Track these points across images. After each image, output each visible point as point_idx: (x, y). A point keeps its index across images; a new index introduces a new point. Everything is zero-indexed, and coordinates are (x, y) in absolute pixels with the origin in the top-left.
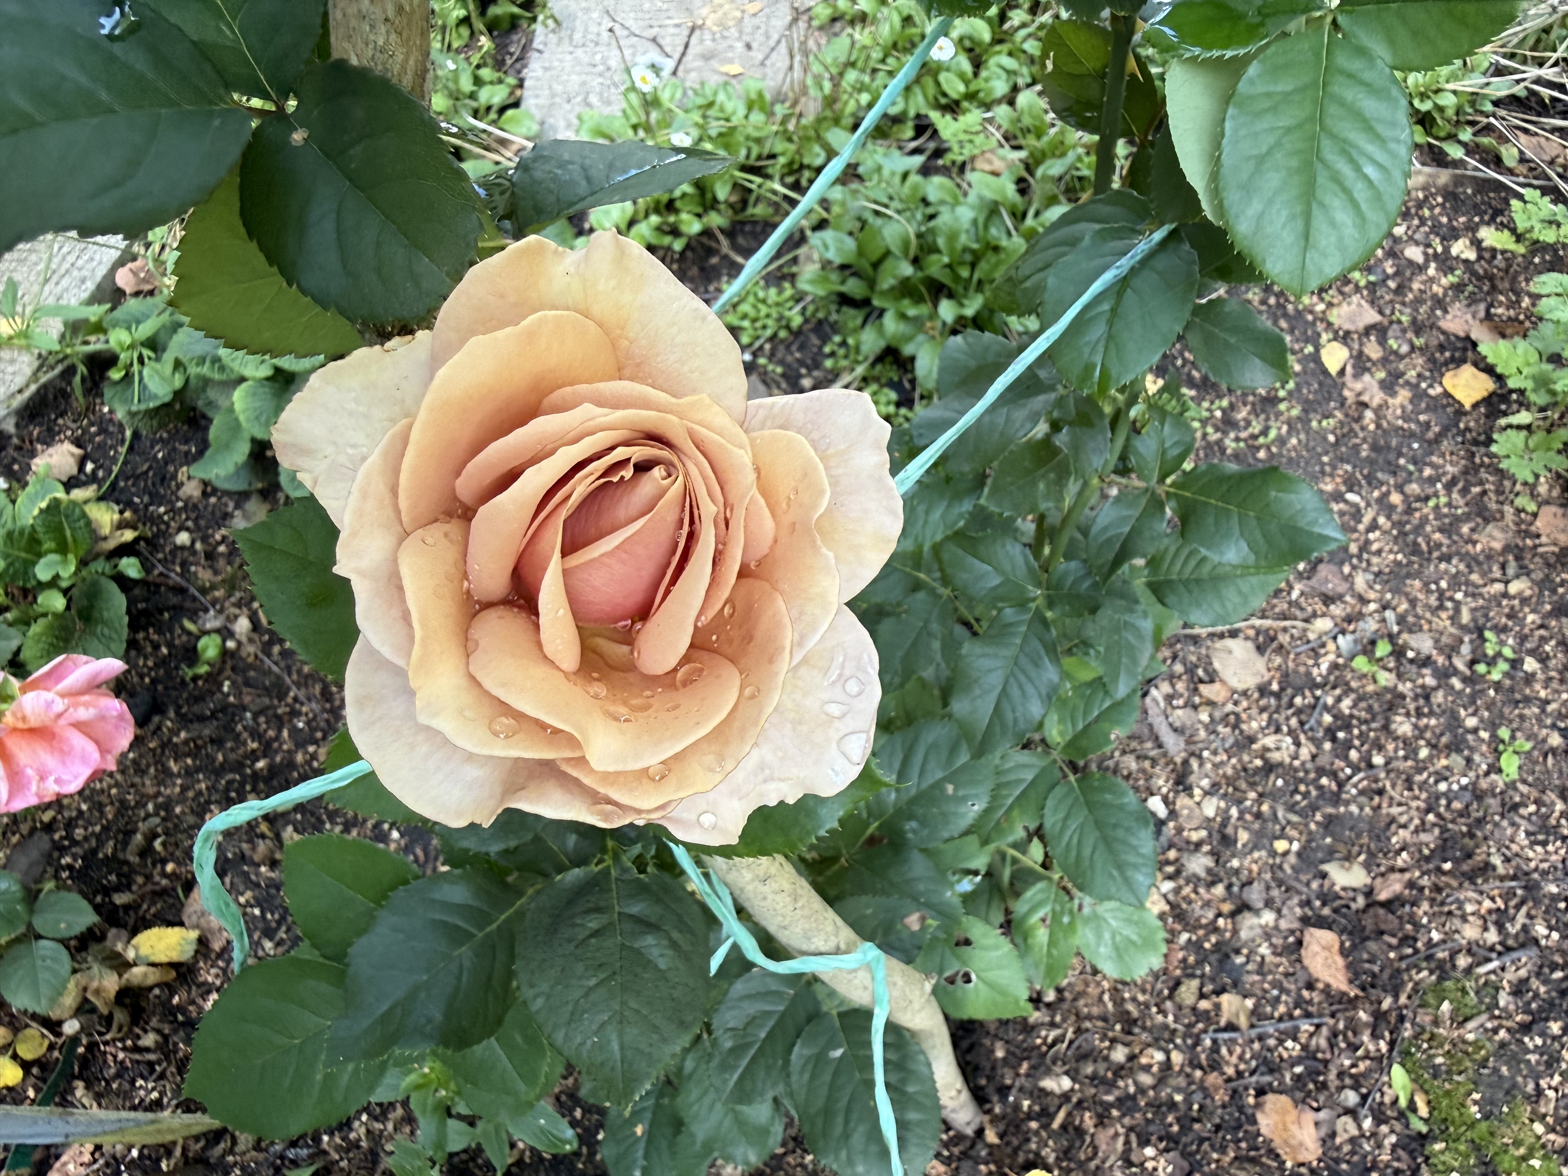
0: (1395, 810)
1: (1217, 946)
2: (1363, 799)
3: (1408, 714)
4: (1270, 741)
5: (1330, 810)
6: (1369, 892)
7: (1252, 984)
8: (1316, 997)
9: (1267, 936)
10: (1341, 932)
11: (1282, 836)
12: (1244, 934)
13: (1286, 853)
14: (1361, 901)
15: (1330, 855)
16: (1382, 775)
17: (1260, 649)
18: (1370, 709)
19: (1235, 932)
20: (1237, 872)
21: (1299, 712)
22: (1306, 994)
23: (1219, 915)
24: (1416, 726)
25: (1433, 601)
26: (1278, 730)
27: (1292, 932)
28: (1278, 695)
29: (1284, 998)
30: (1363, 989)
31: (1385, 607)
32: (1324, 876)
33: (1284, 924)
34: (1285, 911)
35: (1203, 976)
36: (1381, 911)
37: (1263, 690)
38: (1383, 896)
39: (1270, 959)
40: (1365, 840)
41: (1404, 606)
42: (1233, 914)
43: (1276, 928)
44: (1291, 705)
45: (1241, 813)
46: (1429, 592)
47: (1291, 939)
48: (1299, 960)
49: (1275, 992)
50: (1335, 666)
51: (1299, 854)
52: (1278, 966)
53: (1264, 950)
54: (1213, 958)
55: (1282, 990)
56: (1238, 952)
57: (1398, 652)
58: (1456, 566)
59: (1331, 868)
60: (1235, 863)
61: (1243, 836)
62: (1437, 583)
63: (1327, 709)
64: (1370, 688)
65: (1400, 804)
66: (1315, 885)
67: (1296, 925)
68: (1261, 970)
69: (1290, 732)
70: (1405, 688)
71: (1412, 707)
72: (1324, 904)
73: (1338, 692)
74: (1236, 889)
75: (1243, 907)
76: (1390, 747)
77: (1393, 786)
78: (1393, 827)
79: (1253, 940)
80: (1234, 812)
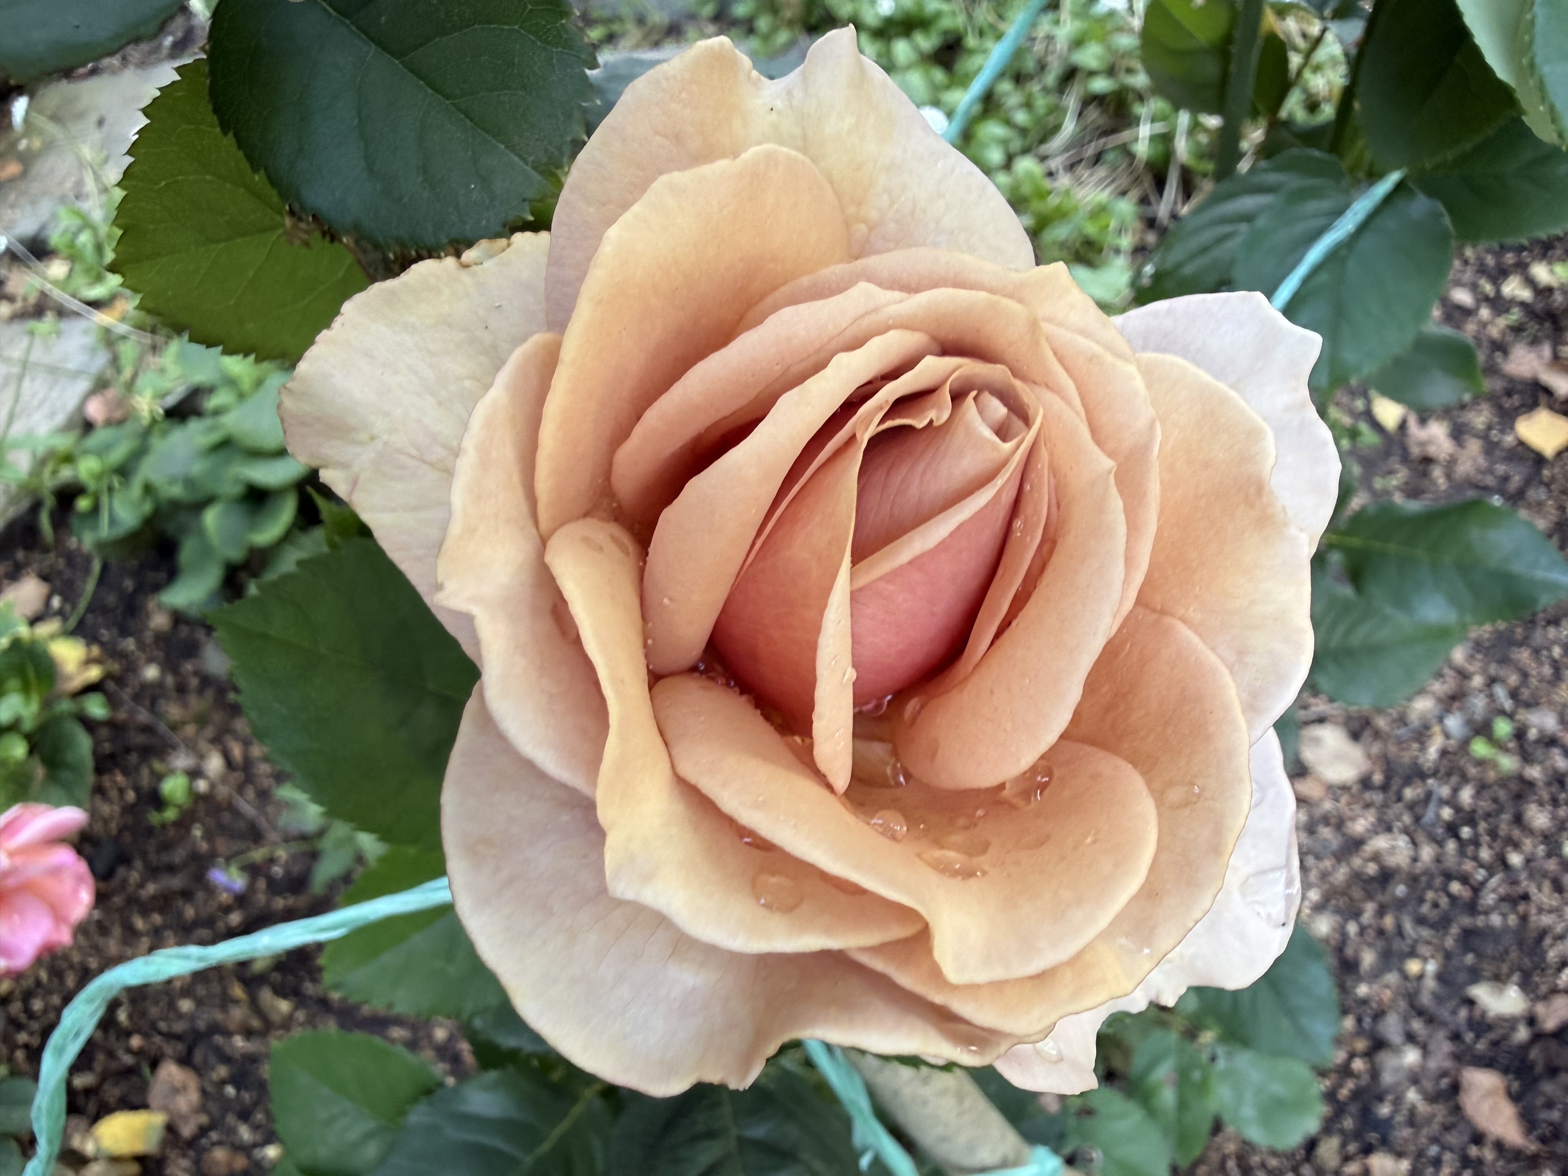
0: (1546, 920)
1: (1356, 1095)
2: (1505, 907)
3: (1541, 804)
4: (1381, 843)
5: (1466, 921)
6: (1531, 1020)
7: (1406, 1140)
8: (1488, 1154)
9: (1415, 1079)
10: (1505, 1071)
11: (1412, 953)
12: (1387, 1078)
13: (1421, 977)
14: (1522, 1034)
15: (1475, 976)
16: (1523, 876)
17: (1355, 736)
18: (1495, 800)
19: (1375, 1073)
20: (1364, 1002)
21: (1412, 807)
22: (1473, 1151)
23: (1352, 1055)
24: (1554, 817)
25: (1547, 670)
26: (1389, 829)
27: (1444, 1074)
28: (1384, 788)
29: (1447, 1156)
30: (1543, 1140)
31: (1492, 681)
32: (1471, 1002)
33: (1433, 1064)
34: (1432, 1047)
35: (1342, 1132)
36: (1553, 1045)
37: (1365, 783)
38: (1550, 1024)
39: (1423, 1108)
40: (1514, 955)
41: (1514, 679)
42: (1369, 1054)
43: (1423, 1068)
44: (1399, 799)
45: (1362, 930)
46: (1541, 664)
47: (1445, 1083)
48: (1457, 1110)
49: (1433, 1150)
50: (1444, 753)
51: (1441, 977)
52: (1434, 1116)
53: (1412, 1095)
54: (1353, 1108)
55: (1444, 1147)
56: (1380, 1099)
57: (1520, 735)
59: (1481, 993)
60: (1363, 990)
61: (1368, 958)
62: (1549, 649)
63: (1443, 802)
64: (1491, 775)
65: (1550, 912)
66: (1463, 1013)
67: (1448, 1064)
68: (1412, 1121)
69: (1406, 831)
70: (1534, 772)
71: (1546, 796)
72: (1478, 1037)
73: (1454, 779)
74: (1367, 1021)
75: (1379, 1044)
76: (1528, 844)
77: (1540, 889)
78: (1548, 941)
79: (1397, 1084)
80: (1352, 928)
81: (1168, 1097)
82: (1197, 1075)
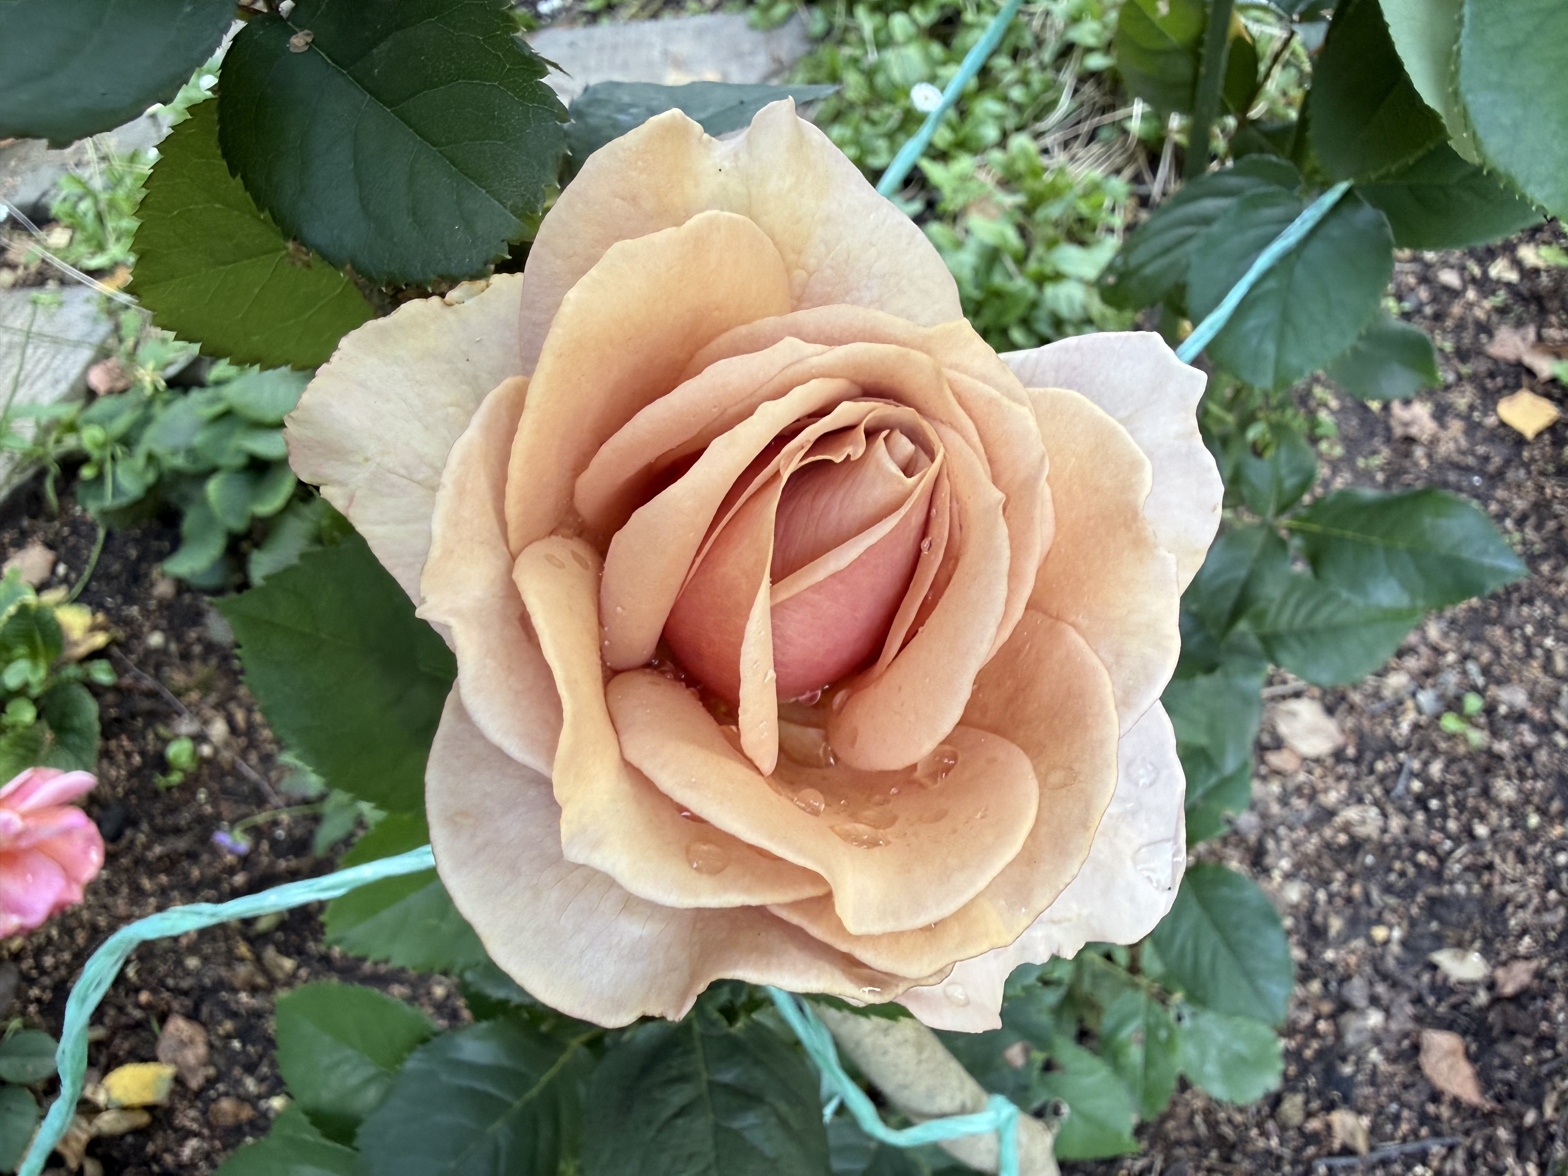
0: (1510, 889)
1: (1320, 1054)
2: (1470, 876)
3: (1508, 778)
4: (1352, 813)
5: (1432, 890)
6: (1491, 985)
7: (1366, 1098)
8: (1445, 1112)
9: (1377, 1041)
10: (1464, 1033)
11: (1379, 921)
12: (1351, 1039)
13: (1386, 942)
14: (1482, 997)
15: (1439, 941)
16: (1488, 847)
17: (1330, 711)
18: (1464, 773)
19: (1339, 1035)
20: (1332, 966)
21: (1382, 779)
22: (1431, 1108)
23: (1317, 1017)
24: (1520, 791)
25: (1519, 648)
26: (1360, 800)
27: (1406, 1035)
28: (1357, 761)
29: (1406, 1113)
30: (1498, 1099)
31: (1465, 657)
32: (1434, 967)
33: (1394, 1026)
34: (1394, 1010)
35: (1307, 1090)
36: (1511, 1008)
37: (1338, 755)
38: (1509, 989)
39: (1384, 1067)
40: (1477, 922)
41: (1486, 656)
42: (1333, 1017)
43: (1386, 1030)
44: (1372, 771)
45: (1331, 897)
46: (1513, 640)
47: (1406, 1043)
48: (1418, 1068)
49: (1394, 1107)
50: (1416, 727)
51: (1404, 943)
52: (1393, 1075)
53: (1374, 1055)
54: (1317, 1068)
55: (1403, 1105)
56: (1344, 1059)
57: (1490, 710)
58: (1543, 609)
59: (1444, 959)
60: (1330, 955)
61: (1336, 924)
62: (1522, 628)
63: (1413, 775)
64: (1461, 749)
65: (1513, 881)
66: (1426, 978)
67: (1410, 1026)
68: (1373, 1079)
69: (1376, 803)
70: (1503, 747)
71: (1512, 768)
72: (1439, 1000)
73: (1425, 754)
74: (1333, 986)
75: (1344, 1007)
76: (1494, 815)
77: (1504, 860)
78: (1510, 909)
79: (1360, 1045)
80: (1321, 896)
81: (1135, 1054)
82: (1163, 1034)
